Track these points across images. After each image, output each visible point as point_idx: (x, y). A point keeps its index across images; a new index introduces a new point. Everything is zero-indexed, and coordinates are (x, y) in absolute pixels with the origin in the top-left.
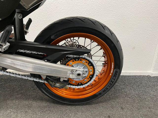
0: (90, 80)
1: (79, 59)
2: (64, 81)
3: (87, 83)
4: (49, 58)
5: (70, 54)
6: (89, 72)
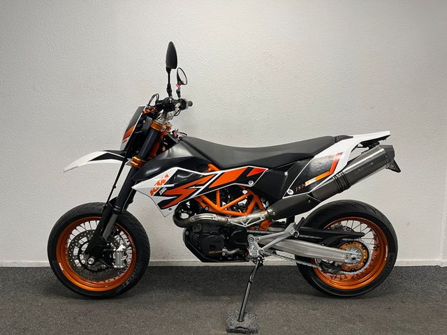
0: (364, 266)
1: (352, 242)
2: (338, 265)
3: (360, 269)
4: (325, 242)
5: (344, 238)
6: (362, 255)
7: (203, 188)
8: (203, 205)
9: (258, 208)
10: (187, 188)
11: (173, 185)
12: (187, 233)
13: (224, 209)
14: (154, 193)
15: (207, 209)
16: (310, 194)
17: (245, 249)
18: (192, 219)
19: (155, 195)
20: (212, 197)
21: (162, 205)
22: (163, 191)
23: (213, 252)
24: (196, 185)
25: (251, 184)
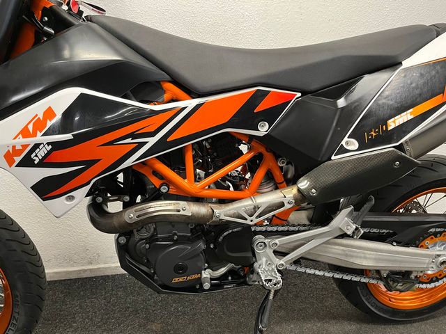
1: (441, 233)
2: (416, 277)
4: (398, 237)
7: (151, 141)
8: (156, 182)
9: (273, 181)
10: (111, 143)
11: (69, 136)
12: (123, 240)
13: (203, 188)
14: (18, 159)
15: (164, 189)
16: (400, 148)
17: (248, 266)
18: (131, 215)
19: (20, 165)
20: (175, 161)
21: (45, 190)
22: (41, 153)
23: (181, 279)
24: (133, 135)
25: (263, 129)
